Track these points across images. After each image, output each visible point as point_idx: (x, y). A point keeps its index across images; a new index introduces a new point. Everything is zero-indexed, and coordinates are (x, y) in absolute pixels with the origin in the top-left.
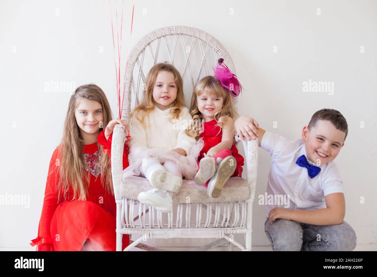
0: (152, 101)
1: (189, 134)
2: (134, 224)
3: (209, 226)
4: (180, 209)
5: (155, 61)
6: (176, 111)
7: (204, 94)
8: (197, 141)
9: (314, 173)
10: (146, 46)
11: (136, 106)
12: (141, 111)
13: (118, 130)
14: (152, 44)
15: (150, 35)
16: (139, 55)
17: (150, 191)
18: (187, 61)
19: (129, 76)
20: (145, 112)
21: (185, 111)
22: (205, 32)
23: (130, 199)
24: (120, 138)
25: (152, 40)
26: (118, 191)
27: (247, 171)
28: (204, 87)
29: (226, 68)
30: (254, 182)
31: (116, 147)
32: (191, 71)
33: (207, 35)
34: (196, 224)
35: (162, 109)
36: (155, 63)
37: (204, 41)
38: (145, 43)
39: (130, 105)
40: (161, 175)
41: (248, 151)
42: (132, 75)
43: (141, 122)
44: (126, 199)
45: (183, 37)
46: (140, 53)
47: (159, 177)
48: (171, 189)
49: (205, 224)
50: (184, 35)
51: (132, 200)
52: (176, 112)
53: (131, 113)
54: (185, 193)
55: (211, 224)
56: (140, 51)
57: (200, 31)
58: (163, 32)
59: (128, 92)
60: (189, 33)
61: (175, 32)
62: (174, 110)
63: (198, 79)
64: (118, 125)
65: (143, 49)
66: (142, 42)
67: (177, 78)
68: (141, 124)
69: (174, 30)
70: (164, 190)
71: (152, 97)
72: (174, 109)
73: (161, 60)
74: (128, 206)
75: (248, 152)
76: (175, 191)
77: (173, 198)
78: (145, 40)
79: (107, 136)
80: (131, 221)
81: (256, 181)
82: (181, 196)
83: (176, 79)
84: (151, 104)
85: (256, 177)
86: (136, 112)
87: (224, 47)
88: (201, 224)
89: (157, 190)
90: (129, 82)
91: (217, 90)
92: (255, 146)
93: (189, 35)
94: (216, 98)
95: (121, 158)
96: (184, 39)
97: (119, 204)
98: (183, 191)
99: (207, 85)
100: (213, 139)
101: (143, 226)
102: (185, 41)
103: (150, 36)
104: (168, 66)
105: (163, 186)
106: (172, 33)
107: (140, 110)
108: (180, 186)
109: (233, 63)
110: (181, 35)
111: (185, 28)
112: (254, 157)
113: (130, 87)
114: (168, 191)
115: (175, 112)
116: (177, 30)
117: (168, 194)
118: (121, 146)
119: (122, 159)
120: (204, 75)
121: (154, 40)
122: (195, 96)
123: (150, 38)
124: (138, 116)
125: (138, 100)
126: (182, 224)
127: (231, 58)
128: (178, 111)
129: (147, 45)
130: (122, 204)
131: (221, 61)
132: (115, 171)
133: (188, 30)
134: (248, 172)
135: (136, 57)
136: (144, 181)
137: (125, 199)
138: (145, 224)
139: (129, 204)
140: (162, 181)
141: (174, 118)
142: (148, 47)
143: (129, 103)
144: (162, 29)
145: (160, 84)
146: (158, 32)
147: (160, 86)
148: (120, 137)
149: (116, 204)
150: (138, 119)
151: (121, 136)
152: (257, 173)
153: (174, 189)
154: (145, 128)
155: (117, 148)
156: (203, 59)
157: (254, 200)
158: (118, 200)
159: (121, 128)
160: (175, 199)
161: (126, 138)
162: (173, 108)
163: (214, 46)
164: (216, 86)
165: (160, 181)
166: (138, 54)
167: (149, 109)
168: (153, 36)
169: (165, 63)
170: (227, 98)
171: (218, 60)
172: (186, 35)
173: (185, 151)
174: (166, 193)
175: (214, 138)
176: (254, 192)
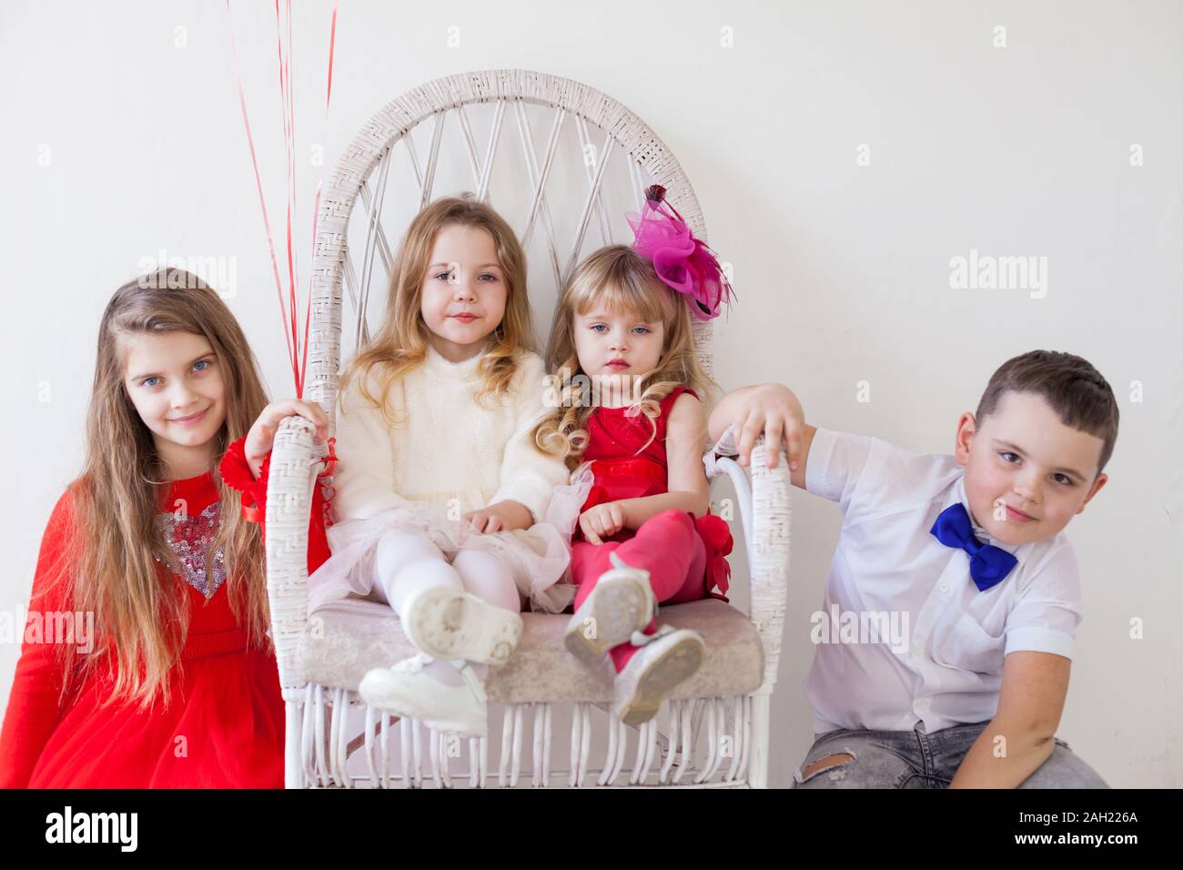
0: (417, 333)
1: (542, 448)
2: (348, 776)
3: (617, 779)
4: (512, 725)
5: (427, 193)
6: (499, 366)
7: (599, 311)
8: (571, 473)
9: (991, 572)
10: (393, 141)
11: (357, 348)
12: (379, 367)
13: (290, 438)
14: (413, 132)
15: (408, 101)
16: (369, 171)
17: (403, 665)
18: (536, 192)
19: (332, 243)
20: (391, 369)
21: (531, 365)
22: (600, 92)
23: (334, 689)
24: (296, 468)
25: (415, 118)
26: (292, 657)
27: (750, 584)
28: (601, 287)
29: (672, 219)
30: (774, 622)
31: (284, 500)
32: (550, 229)
33: (607, 101)
34: (569, 772)
35: (453, 359)
36: (424, 199)
37: (594, 123)
38: (389, 129)
39: (336, 347)
40: (443, 606)
41: (755, 512)
42: (344, 241)
43: (376, 405)
44: (318, 689)
45: (522, 109)
46: (372, 163)
47: (437, 613)
48: (481, 655)
49: (601, 771)
50: (528, 102)
51: (342, 691)
52: (500, 369)
53: (340, 373)
54: (531, 668)
55: (622, 774)
56: (371, 159)
57: (581, 87)
58: (455, 91)
59: (329, 301)
60: (544, 97)
61: (493, 92)
62: (494, 362)
63: (575, 256)
64: (294, 421)
65: (385, 152)
66: (382, 128)
67: (504, 248)
68: (377, 412)
69: (493, 83)
70: (457, 659)
71: (420, 317)
72: (492, 359)
73: (445, 189)
74: (328, 712)
75: (755, 517)
76: (495, 661)
77: (488, 684)
78: (392, 118)
79: (255, 458)
80: (337, 766)
81: (782, 621)
82: (515, 675)
83: (499, 252)
84: (415, 342)
85: (782, 606)
86: (360, 371)
87: (664, 146)
88: (589, 772)
89: (429, 659)
90: (336, 264)
91: (646, 299)
92: (780, 493)
93: (543, 102)
94: (641, 324)
95: (300, 540)
96: (527, 116)
97: (295, 701)
98: (526, 661)
99: (610, 278)
100: (627, 465)
101: (381, 779)
102: (528, 123)
103: (409, 106)
104: (471, 207)
105: (452, 644)
106: (483, 96)
107: (373, 363)
108: (514, 642)
109: (696, 199)
110: (515, 103)
111: (528, 78)
112: (775, 534)
113: (337, 282)
114: (469, 663)
115: (495, 370)
116: (500, 84)
117: (468, 672)
118: (299, 495)
119: (305, 544)
120: (595, 244)
121: (423, 118)
122: (566, 314)
123: (409, 110)
124: (365, 383)
125: (364, 330)
126: (520, 772)
127: (690, 181)
128: (508, 368)
129: (397, 135)
130: (304, 704)
131: (656, 194)
132: (281, 587)
133: (541, 84)
134: (753, 589)
135: (360, 177)
136: (385, 622)
137: (314, 687)
138: (387, 774)
139: (329, 704)
140: (450, 628)
141: (492, 389)
142: (400, 143)
143: (335, 339)
144: (451, 80)
145: (443, 270)
146: (435, 92)
147: (444, 276)
148: (298, 462)
149: (283, 703)
150: (368, 396)
151: (302, 461)
152: (785, 590)
153: (492, 655)
154: (390, 426)
155: (288, 503)
156: (592, 186)
157: (775, 685)
158: (291, 691)
159: (304, 431)
160: (493, 688)
161: (322, 464)
162: (489, 355)
163: (631, 139)
164: (641, 285)
165: (441, 628)
166: (367, 167)
167: (407, 358)
168: (416, 105)
169: (461, 199)
170: (676, 323)
171: (647, 191)
172: (533, 101)
173: (529, 511)
174: (464, 667)
175: (630, 463)
176: (776, 659)
